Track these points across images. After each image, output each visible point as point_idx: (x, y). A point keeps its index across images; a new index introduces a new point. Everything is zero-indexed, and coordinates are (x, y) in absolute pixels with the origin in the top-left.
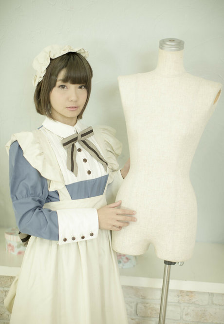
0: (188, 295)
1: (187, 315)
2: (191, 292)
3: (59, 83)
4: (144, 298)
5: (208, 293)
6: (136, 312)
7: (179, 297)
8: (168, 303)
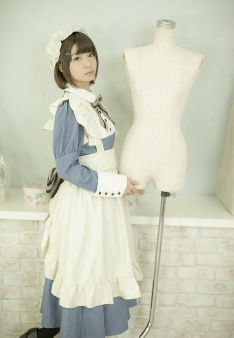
0: (180, 230)
1: (180, 246)
2: (183, 227)
3: (73, 57)
4: (145, 234)
5: (197, 227)
6: (139, 246)
7: (173, 232)
8: (163, 238)
